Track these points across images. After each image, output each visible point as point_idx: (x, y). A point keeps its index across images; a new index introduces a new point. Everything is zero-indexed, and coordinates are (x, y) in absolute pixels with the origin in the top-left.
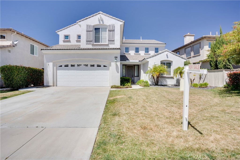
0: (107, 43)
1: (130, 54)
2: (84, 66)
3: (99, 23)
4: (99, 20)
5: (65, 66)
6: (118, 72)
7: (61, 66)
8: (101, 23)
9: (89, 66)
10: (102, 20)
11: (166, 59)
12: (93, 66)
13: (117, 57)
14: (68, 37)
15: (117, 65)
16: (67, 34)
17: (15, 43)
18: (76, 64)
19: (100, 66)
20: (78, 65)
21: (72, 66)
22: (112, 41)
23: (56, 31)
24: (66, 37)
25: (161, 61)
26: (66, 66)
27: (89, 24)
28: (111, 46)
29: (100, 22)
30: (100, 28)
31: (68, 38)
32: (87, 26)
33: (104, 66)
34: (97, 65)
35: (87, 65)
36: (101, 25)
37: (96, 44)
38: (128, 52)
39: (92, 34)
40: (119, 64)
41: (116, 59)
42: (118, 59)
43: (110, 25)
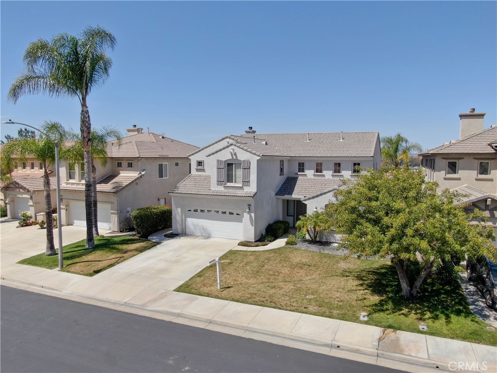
0: (241, 185)
2: (215, 213)
3: (231, 158)
4: (232, 154)
5: (194, 211)
7: (190, 210)
8: (235, 158)
9: (220, 212)
10: (235, 154)
12: (224, 213)
14: (201, 163)
15: (251, 216)
16: (200, 159)
17: (143, 173)
18: (206, 209)
19: (233, 214)
20: (208, 211)
21: (202, 211)
22: (246, 182)
24: (199, 163)
25: (326, 205)
26: (196, 211)
27: (220, 159)
28: (246, 189)
29: (232, 156)
30: (232, 164)
31: (201, 165)
32: (218, 161)
33: (237, 214)
34: (229, 212)
35: (218, 211)
36: (234, 160)
37: (229, 184)
38: (303, 171)
39: (224, 172)
40: (253, 215)
41: (249, 208)
42: (252, 207)
43: (244, 161)
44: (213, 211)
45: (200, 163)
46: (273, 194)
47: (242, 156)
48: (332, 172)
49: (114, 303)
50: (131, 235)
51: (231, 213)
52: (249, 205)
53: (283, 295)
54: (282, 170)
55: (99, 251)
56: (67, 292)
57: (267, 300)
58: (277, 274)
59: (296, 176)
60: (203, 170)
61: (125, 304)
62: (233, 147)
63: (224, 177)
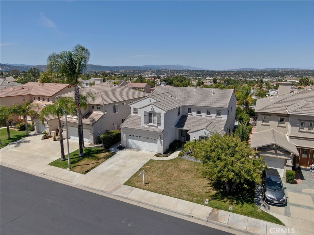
0: (156, 125)
3: (151, 111)
4: (152, 109)
6: (162, 146)
7: (130, 136)
8: (153, 111)
9: (146, 138)
10: (153, 109)
11: (204, 135)
12: (148, 138)
13: (161, 136)
14: (136, 109)
15: (161, 141)
16: (135, 107)
17: (106, 113)
20: (139, 136)
21: (136, 136)
22: (159, 124)
23: (129, 104)
25: (200, 136)
26: (133, 136)
28: (159, 127)
30: (152, 114)
31: (136, 111)
32: (145, 112)
33: (154, 139)
37: (150, 124)
38: (191, 113)
39: (148, 118)
40: (162, 141)
41: (160, 137)
42: (162, 137)
43: (158, 113)
44: (142, 137)
46: (173, 127)
47: (157, 110)
48: (206, 114)
49: (97, 190)
50: (100, 147)
51: (151, 139)
52: (160, 136)
53: (173, 188)
54: (179, 113)
55: (86, 159)
56: (75, 183)
57: (165, 191)
58: (172, 176)
59: (187, 115)
60: (137, 113)
61: (102, 191)
62: (152, 105)
63: (147, 121)
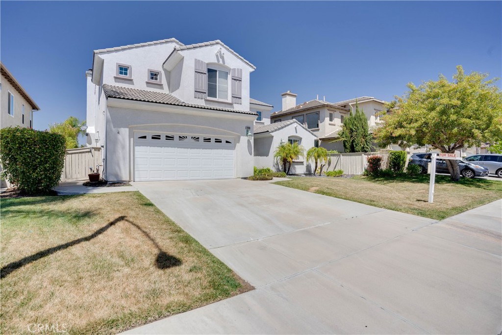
0: (230, 101)
1: (263, 123)
2: (193, 140)
3: (216, 62)
4: (217, 56)
5: (153, 138)
6: (251, 154)
7: (145, 137)
8: (221, 62)
9: (201, 140)
10: (223, 58)
11: (295, 134)
12: (208, 140)
16: (124, 63)
18: (176, 135)
19: (221, 142)
20: (180, 137)
21: (169, 138)
22: (237, 98)
23: (96, 51)
24: (121, 68)
25: (289, 137)
26: (156, 137)
27: (200, 59)
28: (237, 108)
29: (218, 60)
30: (216, 71)
31: (126, 74)
33: (227, 142)
34: (216, 139)
35: (198, 138)
36: (220, 65)
37: (211, 99)
39: (204, 79)
40: (252, 141)
42: (251, 131)
43: (234, 69)
44: (189, 138)
45: (123, 70)
47: (232, 63)
51: (218, 141)
52: (248, 128)
63: (205, 88)
